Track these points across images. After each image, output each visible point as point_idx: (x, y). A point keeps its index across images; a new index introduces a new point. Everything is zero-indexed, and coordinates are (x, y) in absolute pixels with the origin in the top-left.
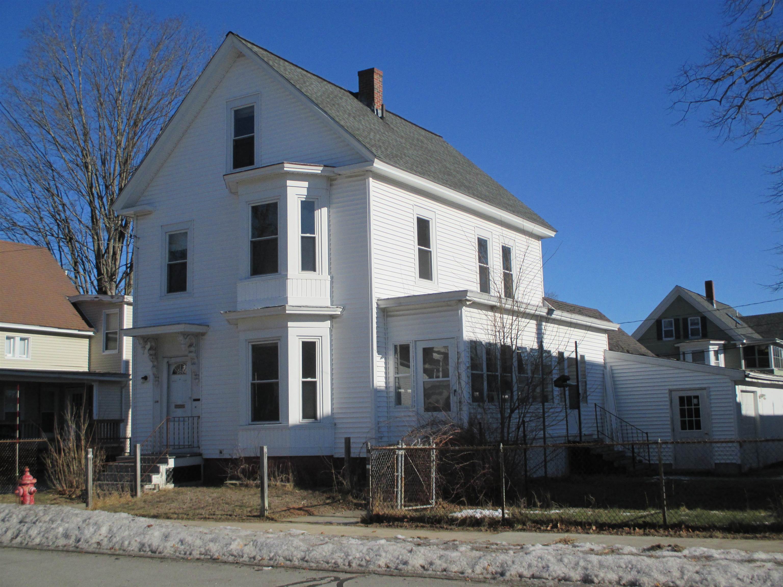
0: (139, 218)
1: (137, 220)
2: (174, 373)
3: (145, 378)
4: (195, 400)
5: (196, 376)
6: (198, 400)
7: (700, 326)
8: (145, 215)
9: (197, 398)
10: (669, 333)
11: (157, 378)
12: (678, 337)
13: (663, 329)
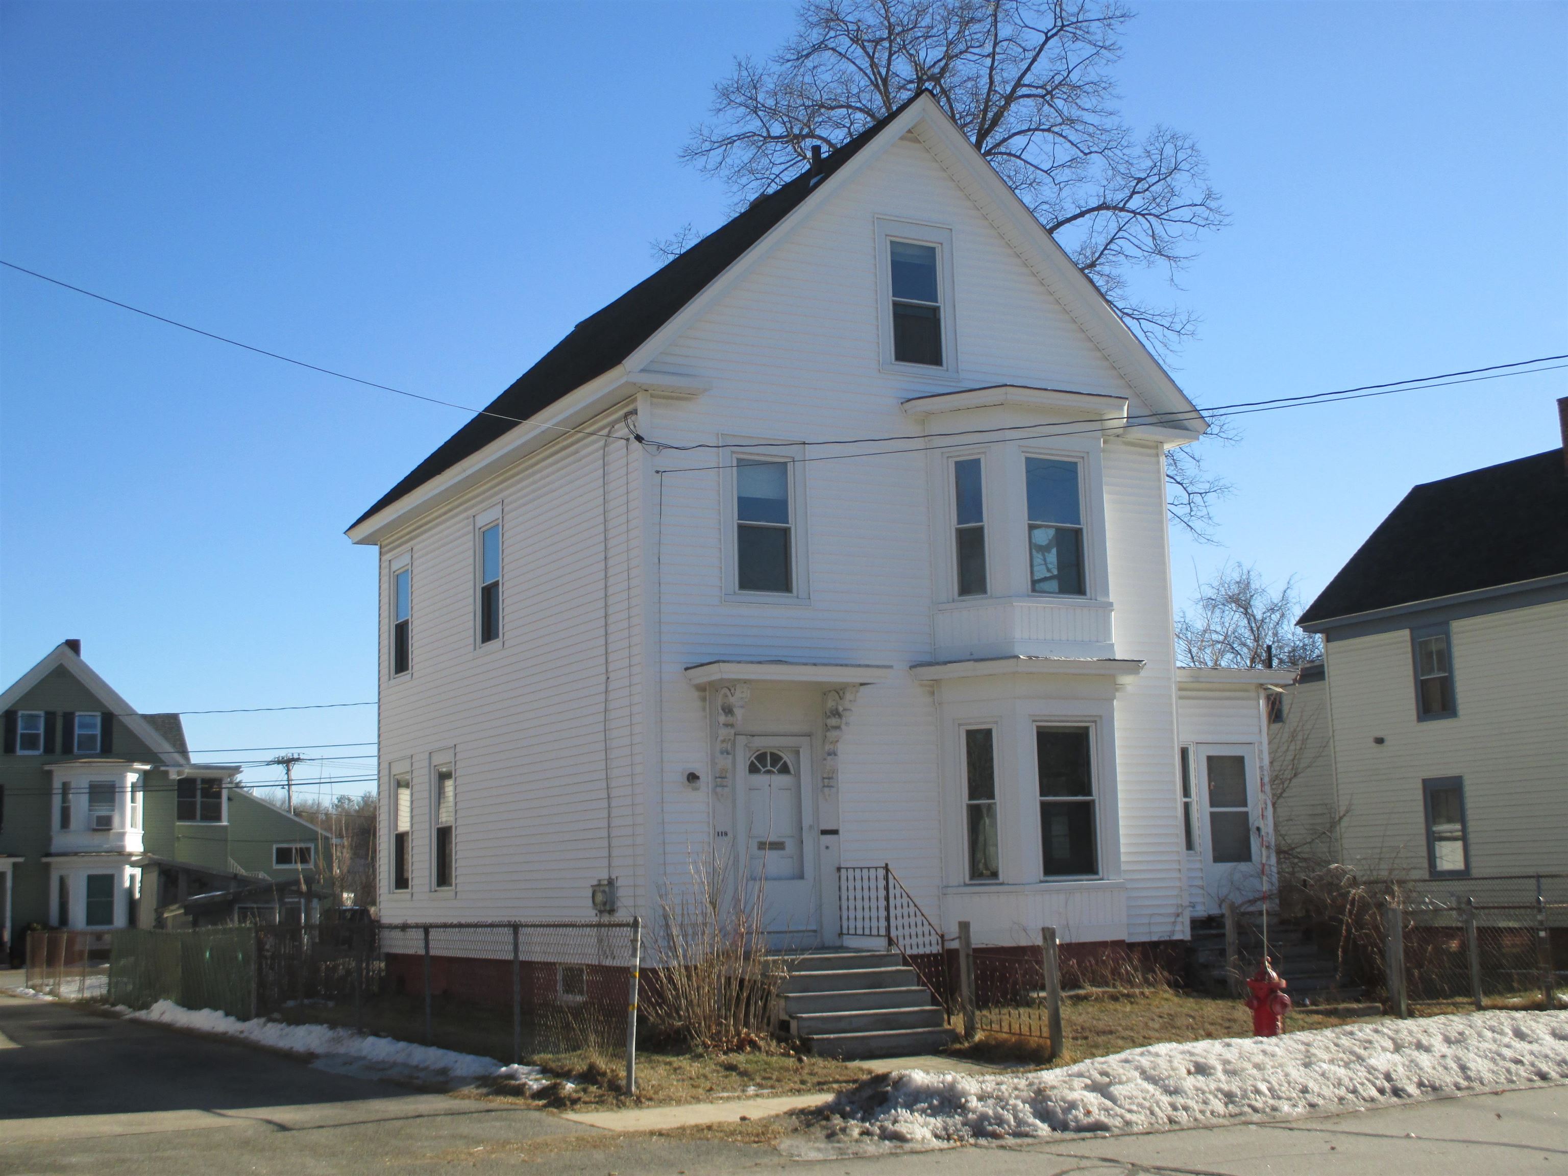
0: (655, 400)
1: (652, 404)
2: (753, 769)
3: (692, 777)
4: (824, 832)
5: (828, 781)
6: (835, 832)
7: (98, 732)
8: (672, 398)
9: (834, 828)
10: (30, 742)
11: (721, 779)
12: (49, 749)
13: (20, 731)
